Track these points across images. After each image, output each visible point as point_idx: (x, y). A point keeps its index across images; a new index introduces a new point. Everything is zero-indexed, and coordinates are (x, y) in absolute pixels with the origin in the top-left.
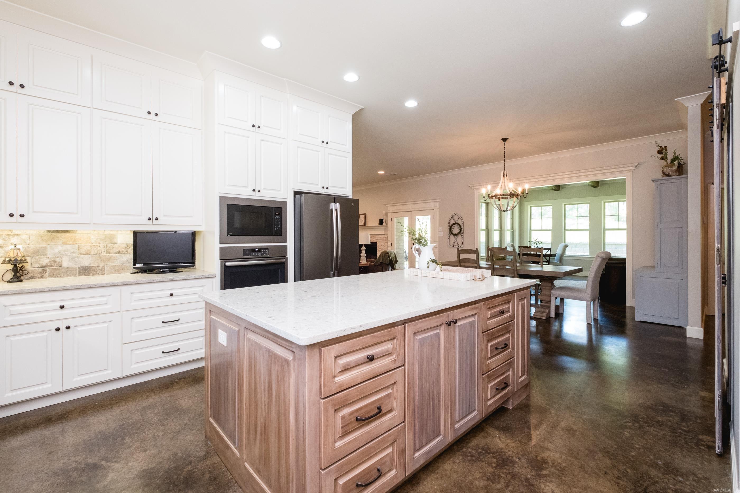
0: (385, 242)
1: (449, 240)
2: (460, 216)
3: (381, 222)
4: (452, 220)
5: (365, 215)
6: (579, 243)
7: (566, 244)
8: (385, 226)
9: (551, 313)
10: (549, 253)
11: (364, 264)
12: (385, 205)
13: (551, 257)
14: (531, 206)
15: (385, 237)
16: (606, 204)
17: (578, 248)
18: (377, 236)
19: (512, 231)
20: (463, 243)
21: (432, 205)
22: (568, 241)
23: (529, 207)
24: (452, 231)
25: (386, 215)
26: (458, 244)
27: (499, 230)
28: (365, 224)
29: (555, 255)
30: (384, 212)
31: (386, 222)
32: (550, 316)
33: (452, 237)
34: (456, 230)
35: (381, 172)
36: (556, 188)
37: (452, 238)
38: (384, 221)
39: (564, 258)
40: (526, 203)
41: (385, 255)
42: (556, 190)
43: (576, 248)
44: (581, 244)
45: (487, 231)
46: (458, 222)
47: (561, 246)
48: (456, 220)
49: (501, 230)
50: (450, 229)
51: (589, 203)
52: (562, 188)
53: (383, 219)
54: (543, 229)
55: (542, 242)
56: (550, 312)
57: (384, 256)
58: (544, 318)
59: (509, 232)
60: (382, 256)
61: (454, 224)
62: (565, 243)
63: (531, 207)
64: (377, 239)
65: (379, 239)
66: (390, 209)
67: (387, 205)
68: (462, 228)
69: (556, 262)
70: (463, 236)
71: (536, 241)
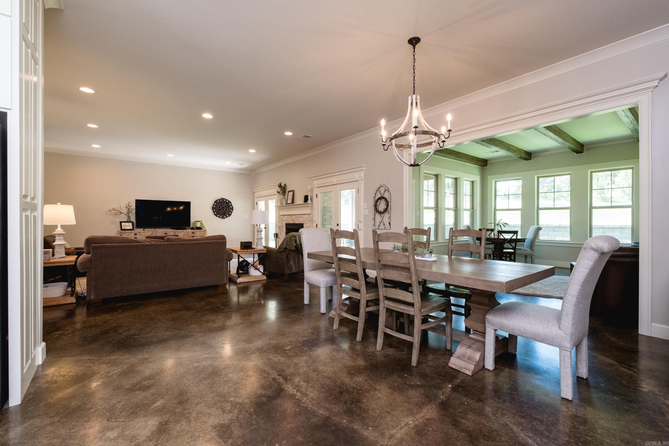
0: (310, 223)
1: (374, 219)
2: (386, 188)
3: (306, 199)
4: (378, 192)
5: (293, 191)
6: (558, 225)
7: (540, 226)
8: (310, 204)
9: (486, 360)
10: (514, 237)
11: (261, 250)
12: (310, 178)
13: (517, 243)
14: (496, 180)
15: (310, 217)
16: (594, 174)
17: (557, 231)
18: (304, 216)
19: (472, 210)
20: (390, 223)
21: (356, 176)
22: (542, 222)
23: (493, 181)
24: (377, 207)
25: (312, 191)
26: (384, 225)
27: (454, 209)
28: (293, 202)
29: (523, 240)
30: (309, 187)
31: (311, 199)
32: (484, 366)
33: (378, 215)
34: (382, 206)
35: (288, 133)
36: (527, 156)
37: (378, 217)
38: (309, 198)
39: (536, 244)
40: (489, 177)
41: (290, 239)
42: (526, 159)
43: (555, 231)
44: (560, 228)
45: (436, 210)
46: (385, 196)
47: (532, 229)
48: (382, 193)
49: (456, 209)
50: (376, 206)
51: (570, 174)
52: (535, 157)
53: (308, 196)
54: (510, 208)
55: (507, 224)
56: (483, 358)
57: (288, 240)
58: (470, 373)
59: (469, 212)
60: (287, 240)
61: (379, 199)
62: (538, 224)
63: (496, 182)
64: (303, 219)
65: (305, 219)
66: (316, 183)
67: (312, 179)
68: (389, 203)
69: (525, 250)
70: (390, 214)
71: (500, 222)
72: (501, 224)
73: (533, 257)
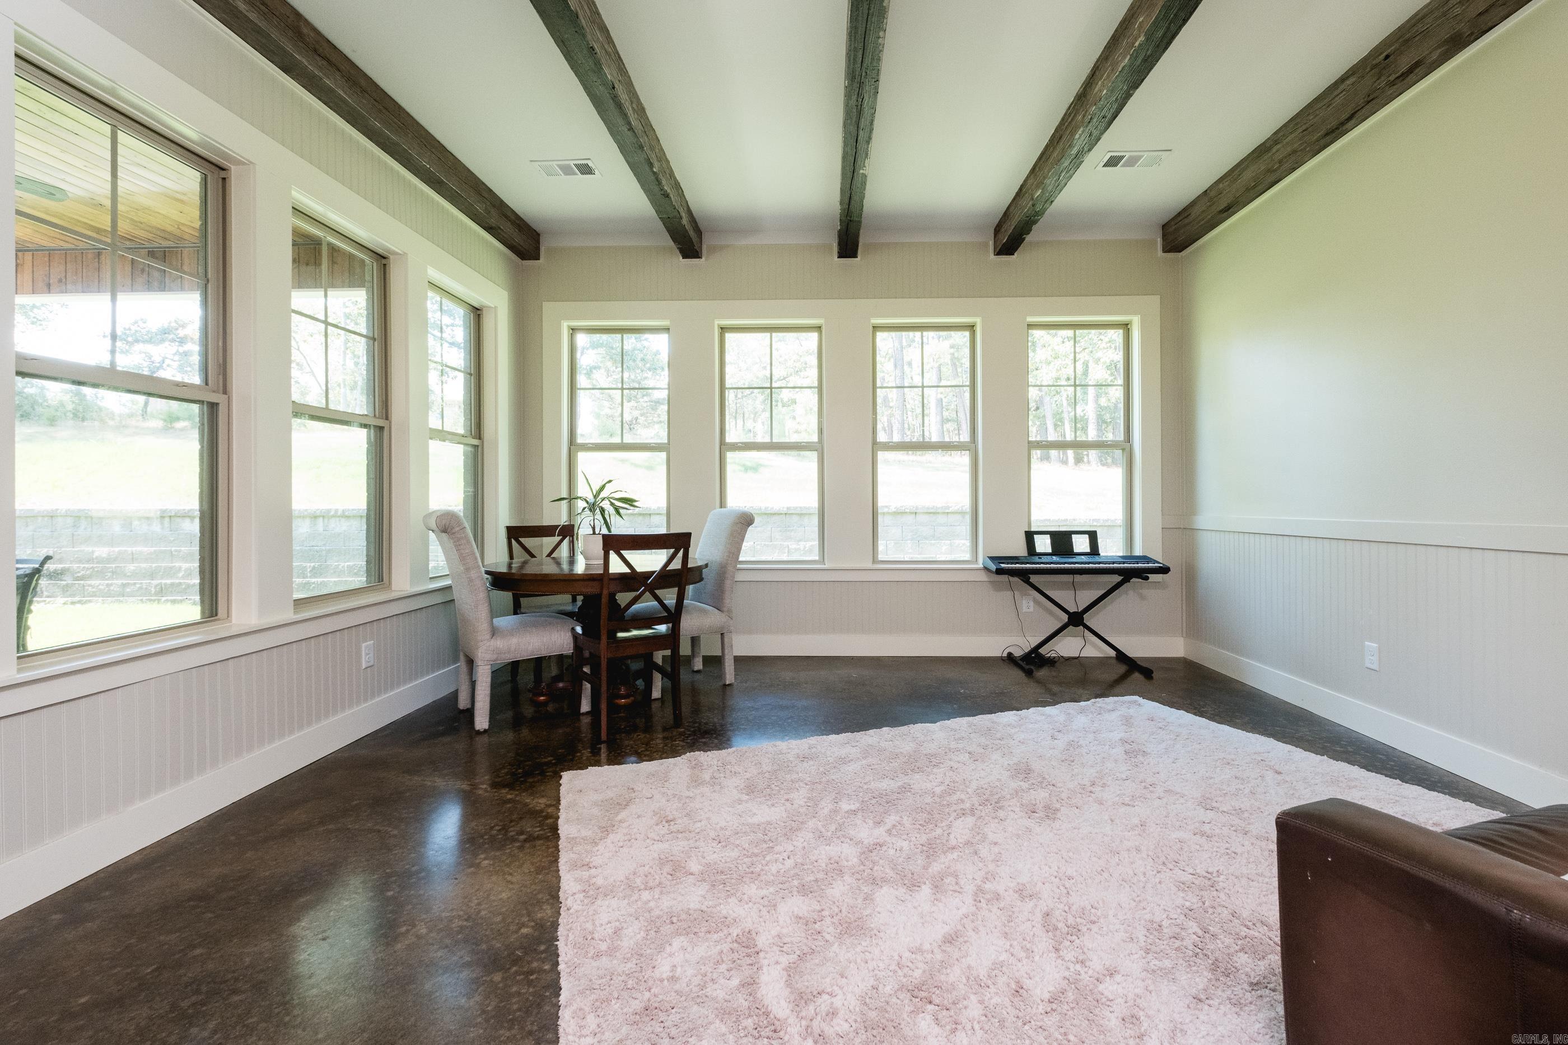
19: (476, 442)
23: (565, 329)
63: (574, 331)
71: (603, 495)
72: (606, 505)
73: (726, 640)
